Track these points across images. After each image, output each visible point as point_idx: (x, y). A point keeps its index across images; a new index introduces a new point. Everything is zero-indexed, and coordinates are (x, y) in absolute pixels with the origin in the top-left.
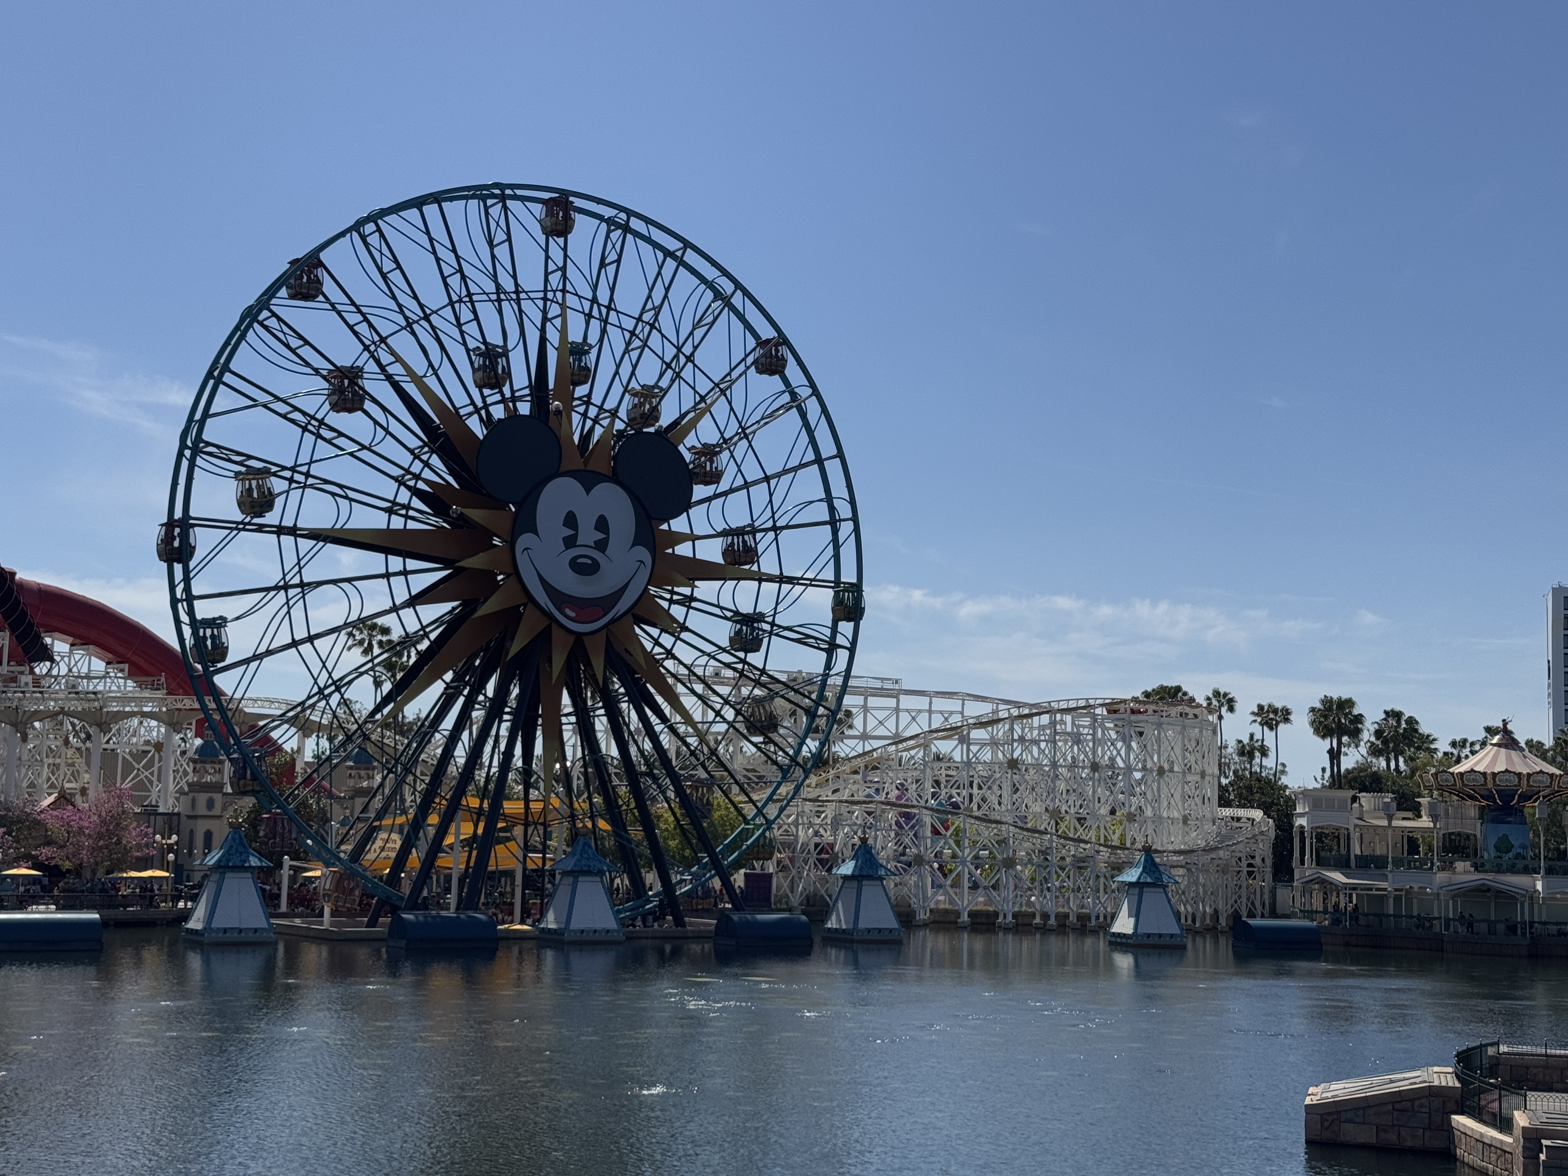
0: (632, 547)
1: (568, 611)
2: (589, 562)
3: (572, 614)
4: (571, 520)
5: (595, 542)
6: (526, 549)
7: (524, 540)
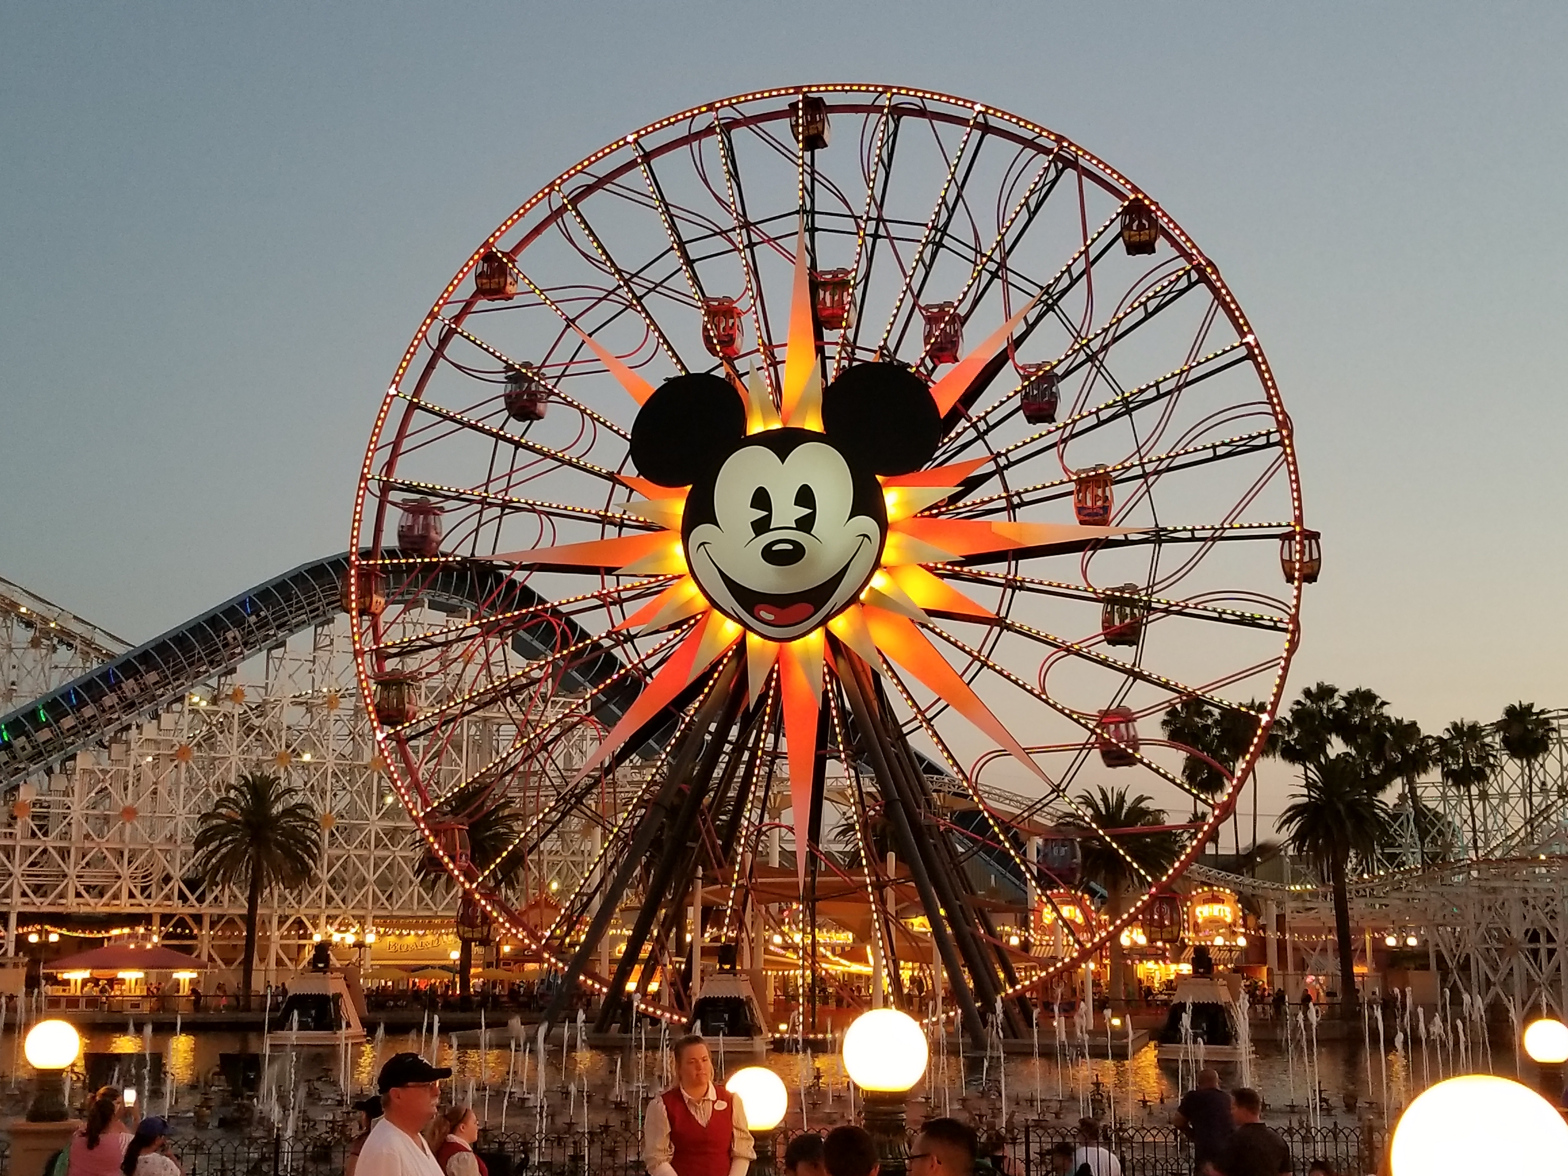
0: (850, 518)
1: (763, 614)
2: (790, 547)
3: (770, 617)
4: (761, 499)
5: (796, 521)
6: (703, 544)
7: (702, 532)
